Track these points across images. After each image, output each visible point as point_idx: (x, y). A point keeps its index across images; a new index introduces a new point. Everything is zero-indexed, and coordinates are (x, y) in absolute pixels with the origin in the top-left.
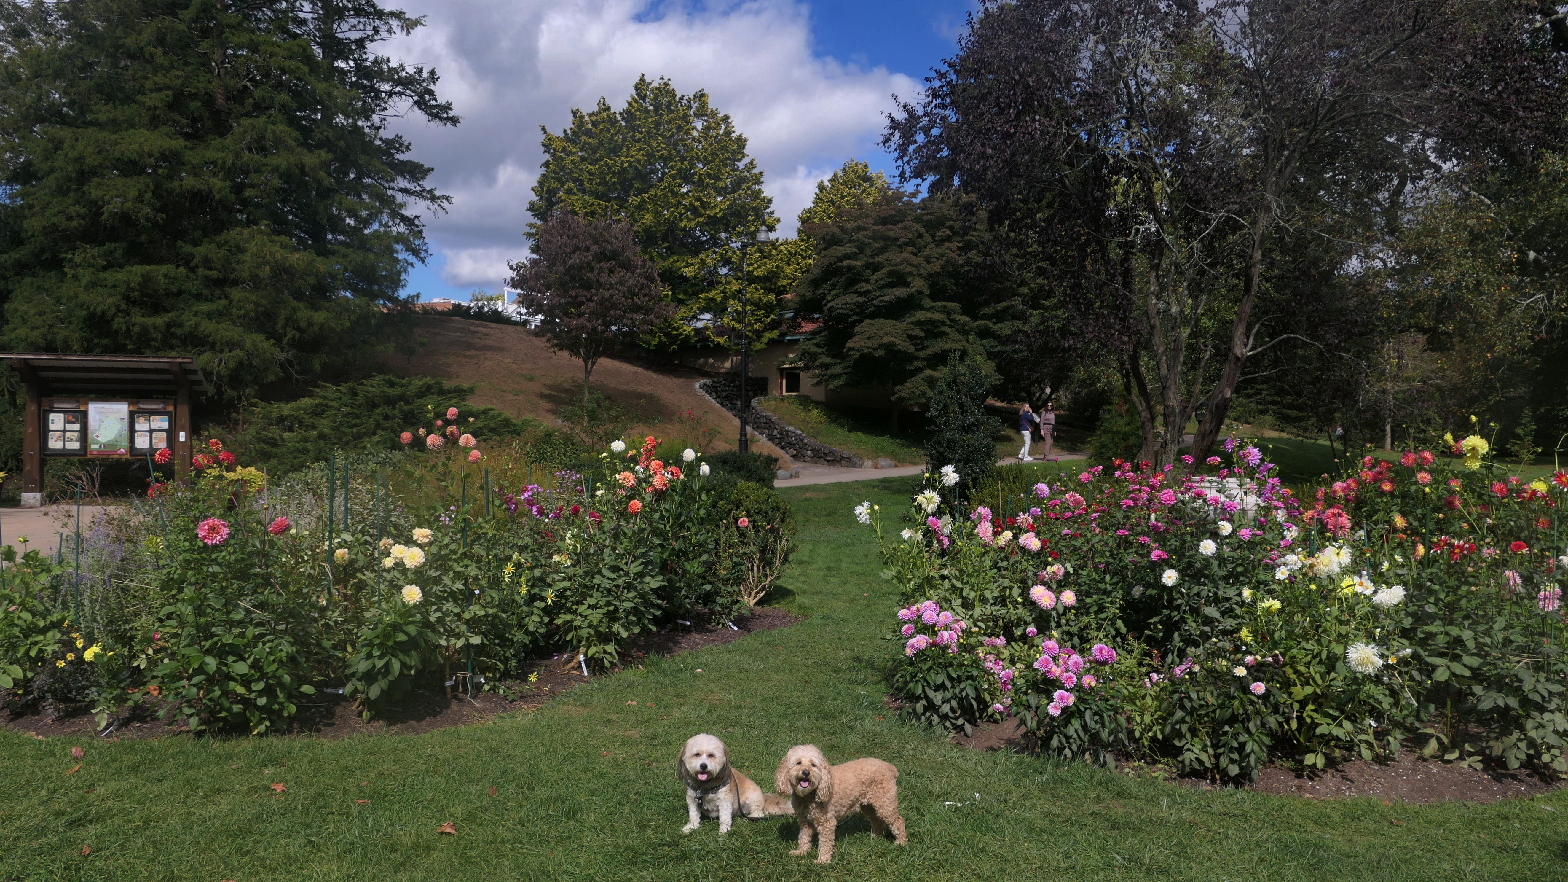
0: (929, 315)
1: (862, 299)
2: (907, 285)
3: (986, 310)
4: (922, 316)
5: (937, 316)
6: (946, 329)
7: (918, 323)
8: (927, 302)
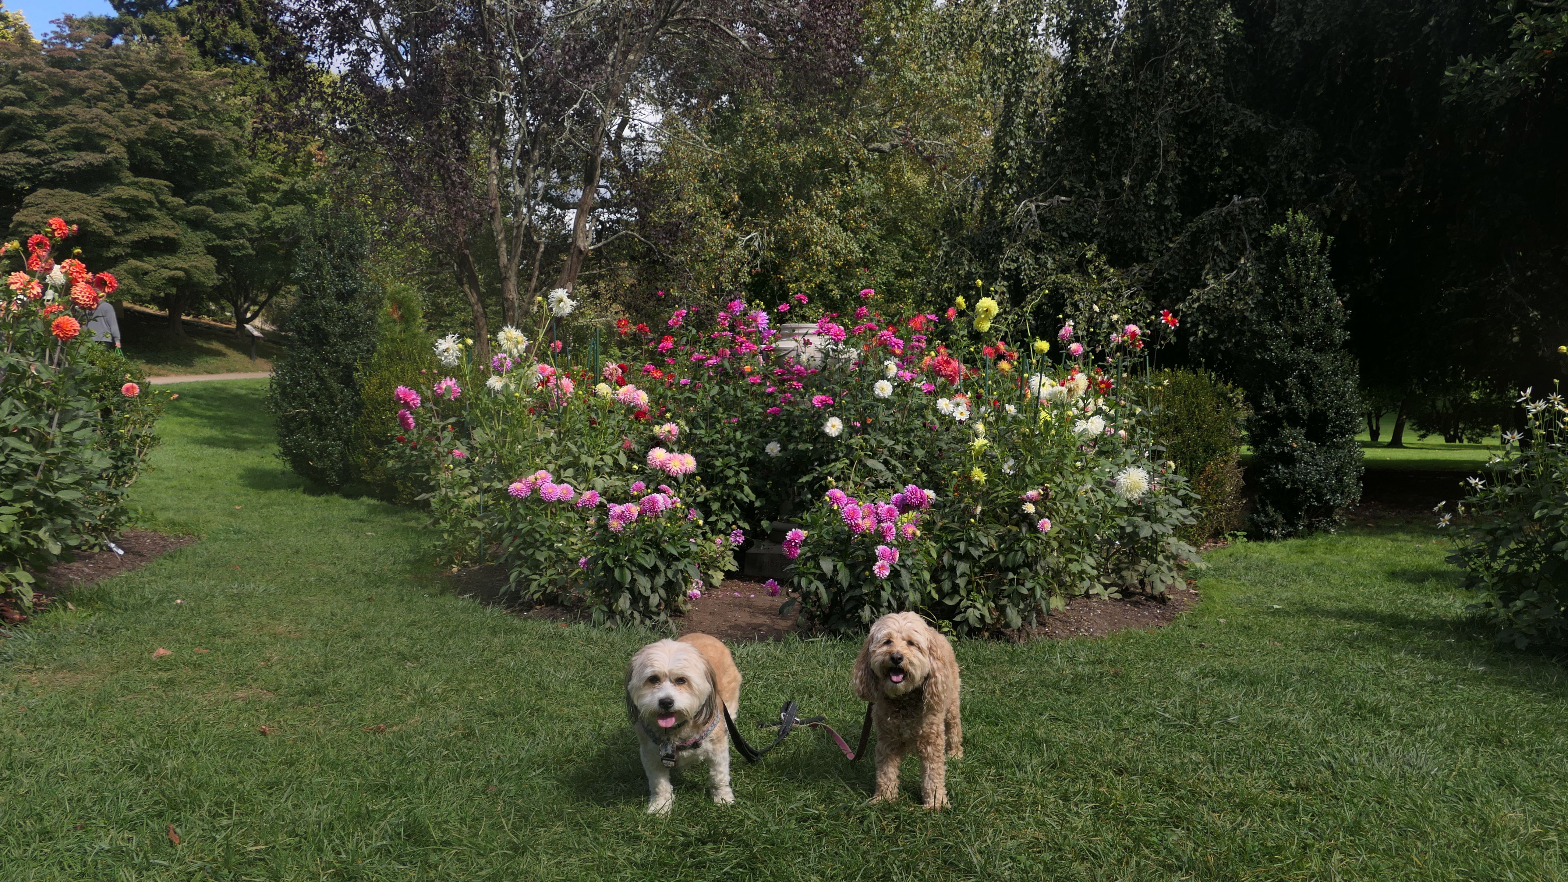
0: (133, 192)
1: (34, 161)
2: (102, 150)
3: (200, 196)
4: (122, 191)
5: (144, 195)
6: (156, 213)
7: (117, 200)
8: (127, 176)
